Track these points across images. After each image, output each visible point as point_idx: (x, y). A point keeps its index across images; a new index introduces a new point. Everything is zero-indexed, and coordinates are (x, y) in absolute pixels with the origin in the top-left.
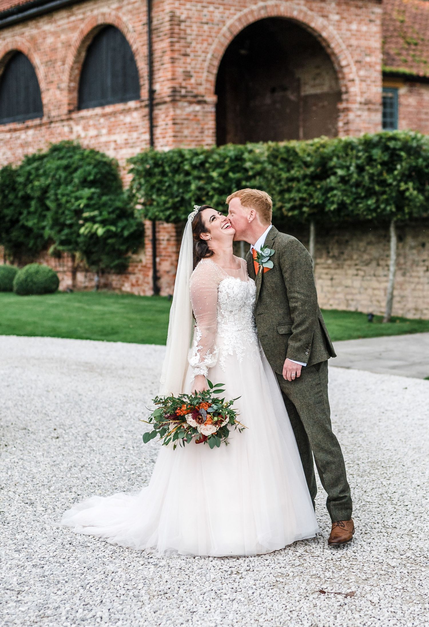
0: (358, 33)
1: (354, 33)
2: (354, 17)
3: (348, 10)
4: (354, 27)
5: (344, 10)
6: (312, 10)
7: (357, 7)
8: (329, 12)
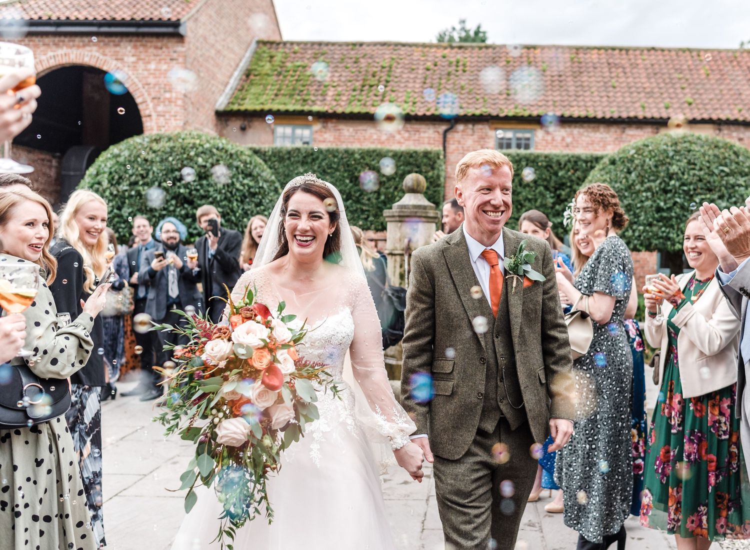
0: (157, 73)
1: (152, 72)
2: (152, 58)
3: (146, 52)
4: (152, 66)
5: (141, 52)
6: (105, 55)
7: (156, 48)
8: (125, 55)
